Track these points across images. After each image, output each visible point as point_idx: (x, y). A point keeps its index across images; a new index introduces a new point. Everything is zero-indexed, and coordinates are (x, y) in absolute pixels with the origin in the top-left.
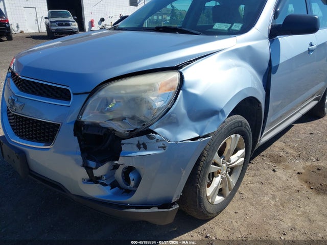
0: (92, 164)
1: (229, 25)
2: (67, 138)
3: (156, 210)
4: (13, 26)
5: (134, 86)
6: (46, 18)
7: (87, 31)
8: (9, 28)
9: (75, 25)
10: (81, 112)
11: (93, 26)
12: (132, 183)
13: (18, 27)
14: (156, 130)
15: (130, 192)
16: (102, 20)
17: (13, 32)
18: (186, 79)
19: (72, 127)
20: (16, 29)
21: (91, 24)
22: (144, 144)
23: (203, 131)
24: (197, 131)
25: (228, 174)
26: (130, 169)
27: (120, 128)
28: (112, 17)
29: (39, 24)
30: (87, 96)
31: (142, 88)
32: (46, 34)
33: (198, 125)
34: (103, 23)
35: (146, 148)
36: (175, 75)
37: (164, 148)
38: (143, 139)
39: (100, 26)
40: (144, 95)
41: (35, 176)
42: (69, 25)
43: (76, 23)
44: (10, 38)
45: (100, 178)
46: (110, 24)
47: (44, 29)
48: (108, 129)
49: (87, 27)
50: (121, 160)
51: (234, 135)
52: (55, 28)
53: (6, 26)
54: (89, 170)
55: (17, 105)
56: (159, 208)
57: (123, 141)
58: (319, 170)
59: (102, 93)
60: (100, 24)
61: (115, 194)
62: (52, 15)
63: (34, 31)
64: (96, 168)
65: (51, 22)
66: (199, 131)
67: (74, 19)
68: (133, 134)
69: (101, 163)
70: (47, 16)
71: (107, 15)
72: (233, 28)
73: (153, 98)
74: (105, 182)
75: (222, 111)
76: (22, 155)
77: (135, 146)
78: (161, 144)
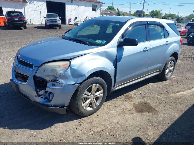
0: (38, 90)
1: (101, 41)
2: (31, 81)
3: (58, 108)
4: (28, 21)
5: (53, 65)
6: (45, 18)
7: (67, 24)
8: (25, 23)
9: (60, 22)
10: (36, 73)
11: (70, 22)
12: (51, 98)
13: (30, 21)
14: (59, 80)
15: (50, 101)
16: (76, 18)
17: (28, 24)
18: (71, 63)
19: (32, 77)
20: (29, 22)
21: (70, 20)
22: (54, 84)
23: (77, 81)
24: (75, 81)
25: (94, 100)
26: (51, 93)
27: (48, 79)
28: (81, 17)
29: (42, 20)
30: (38, 67)
31: (55, 66)
32: (45, 26)
33: (76, 80)
34: (76, 20)
35: (55, 86)
36: (68, 62)
37: (62, 86)
38: (54, 83)
39: (75, 22)
40: (55, 69)
41: (22, 94)
42: (57, 22)
43: (60, 21)
44: (25, 28)
45: (41, 95)
46: (80, 21)
47: (44, 23)
48: (44, 79)
49: (67, 22)
50: (47, 89)
51: (95, 84)
52: (49, 23)
53: (23, 22)
54: (37, 92)
55: (17, 68)
56: (60, 107)
57: (48, 83)
58: (145, 103)
59: (43, 67)
60: (74, 20)
61: (46, 101)
62: (48, 16)
63: (39, 24)
64: (40, 92)
65: (47, 20)
66: (76, 81)
67: (60, 19)
68: (52, 81)
69: (41, 90)
70: (46, 17)
71: (78, 16)
72: (102, 43)
73: (59, 70)
74: (42, 97)
75: (85, 75)
76: (17, 86)
77: (51, 85)
78: (60, 85)
